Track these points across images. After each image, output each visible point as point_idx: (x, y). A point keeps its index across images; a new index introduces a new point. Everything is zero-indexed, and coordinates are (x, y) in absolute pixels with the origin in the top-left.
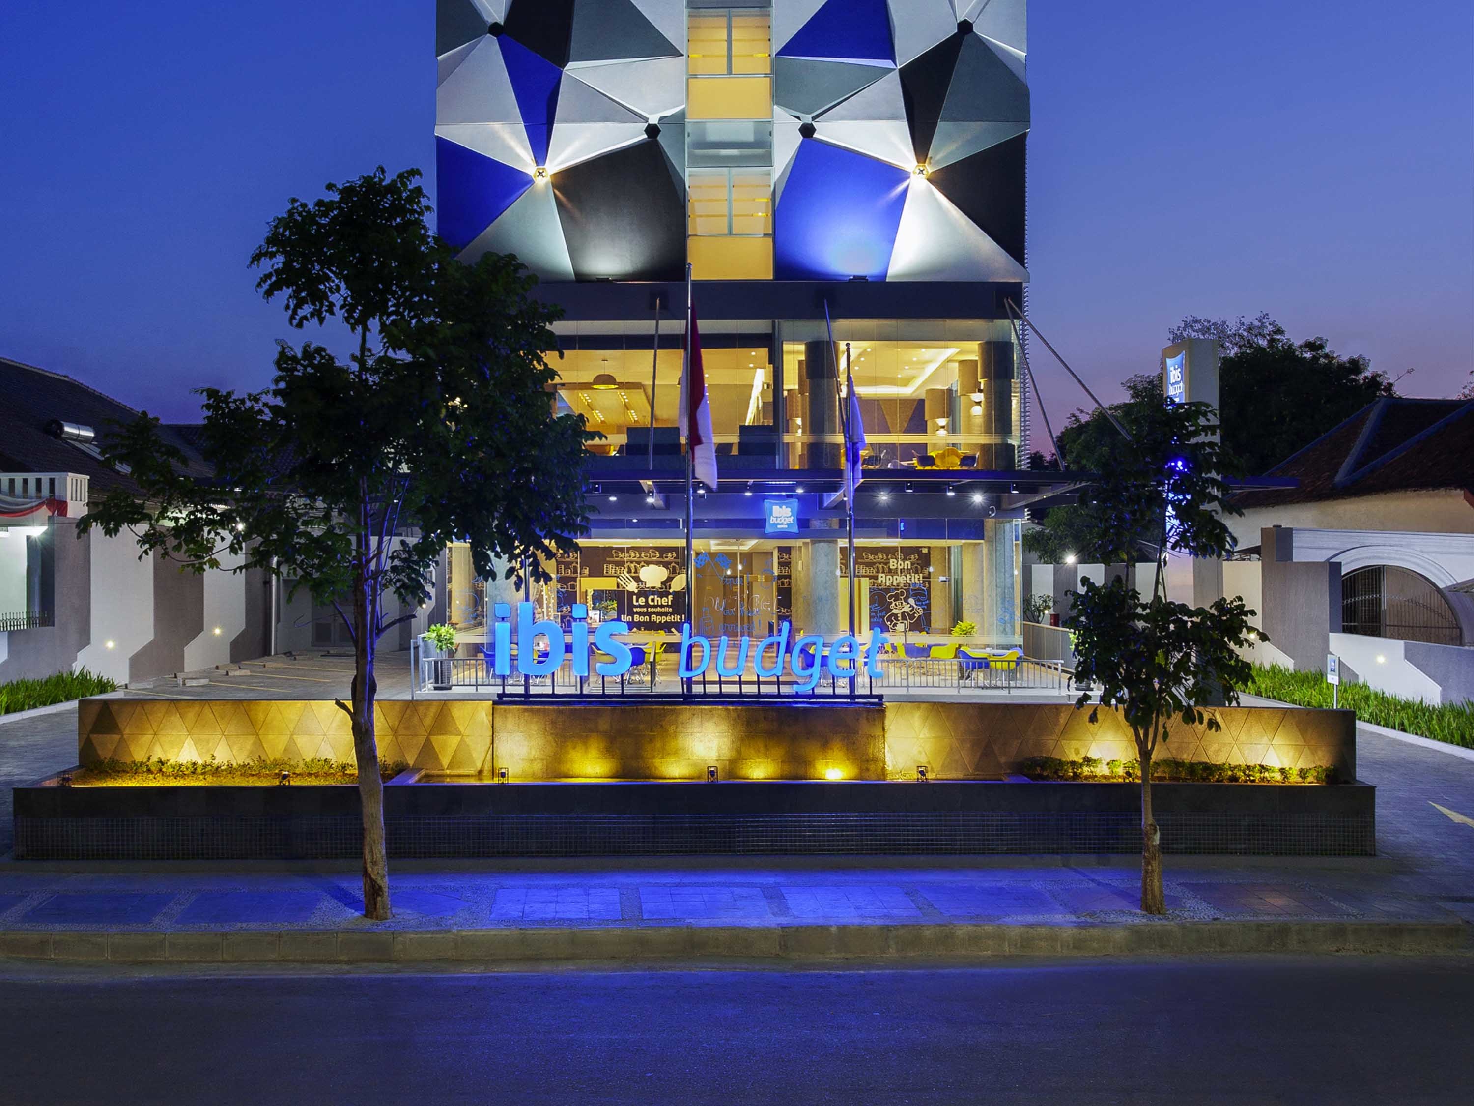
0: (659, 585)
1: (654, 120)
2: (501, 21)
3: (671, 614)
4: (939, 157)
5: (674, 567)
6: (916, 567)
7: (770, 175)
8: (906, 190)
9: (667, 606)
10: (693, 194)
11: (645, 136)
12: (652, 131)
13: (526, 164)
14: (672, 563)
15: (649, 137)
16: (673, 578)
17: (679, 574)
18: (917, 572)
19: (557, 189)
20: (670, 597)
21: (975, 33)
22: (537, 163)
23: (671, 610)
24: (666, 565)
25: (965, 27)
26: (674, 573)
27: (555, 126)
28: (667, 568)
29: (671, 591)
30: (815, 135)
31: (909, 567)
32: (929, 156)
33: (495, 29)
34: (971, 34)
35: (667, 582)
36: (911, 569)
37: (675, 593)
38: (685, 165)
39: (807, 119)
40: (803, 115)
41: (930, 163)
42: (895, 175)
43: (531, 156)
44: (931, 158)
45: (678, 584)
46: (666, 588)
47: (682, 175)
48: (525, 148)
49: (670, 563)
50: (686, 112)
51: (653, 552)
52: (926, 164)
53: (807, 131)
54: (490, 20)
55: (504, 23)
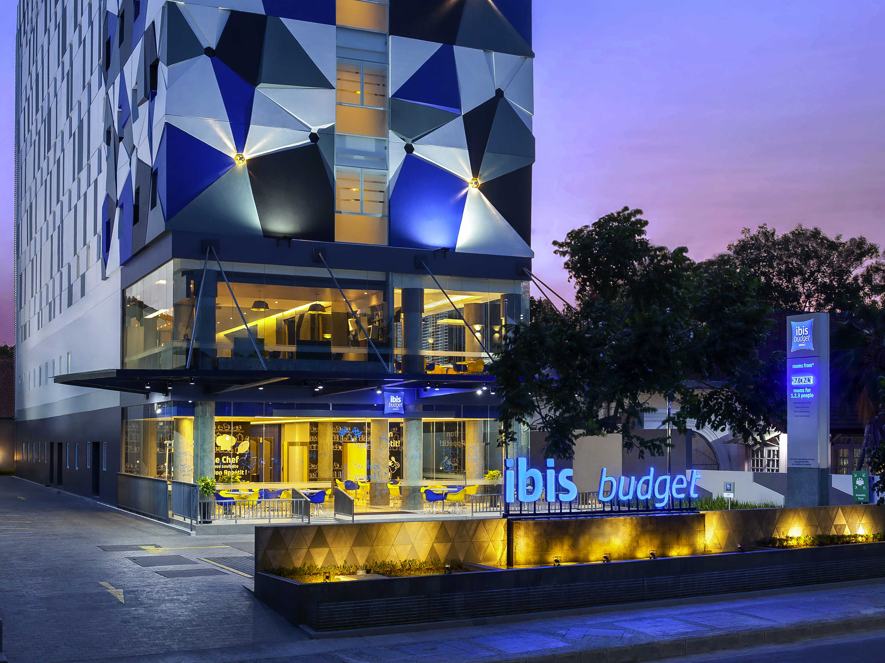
0: (229, 449)
1: (315, 130)
2: (214, 47)
3: (238, 469)
4: (485, 175)
5: (240, 436)
6: (396, 436)
7: (385, 176)
8: (466, 194)
9: (235, 464)
10: (339, 184)
11: (309, 141)
12: (313, 137)
13: (230, 151)
14: (238, 433)
15: (311, 141)
16: (240, 444)
17: (244, 441)
18: (396, 439)
19: (251, 171)
20: (237, 457)
21: (505, 98)
22: (238, 151)
23: (237, 466)
24: (235, 435)
25: (499, 93)
26: (240, 440)
27: (252, 127)
28: (235, 437)
29: (238, 453)
30: (414, 153)
31: (392, 436)
32: (479, 174)
33: (208, 51)
34: (502, 98)
35: (235, 447)
36: (393, 437)
37: (241, 455)
38: (334, 164)
39: (410, 141)
40: (407, 138)
41: (480, 178)
42: (460, 184)
43: (233, 145)
44: (481, 175)
45: (244, 447)
46: (234, 451)
47: (332, 169)
48: (230, 139)
49: (237, 433)
50: (335, 127)
51: (225, 425)
52: (478, 179)
53: (409, 149)
54: (205, 45)
55: (217, 47)
